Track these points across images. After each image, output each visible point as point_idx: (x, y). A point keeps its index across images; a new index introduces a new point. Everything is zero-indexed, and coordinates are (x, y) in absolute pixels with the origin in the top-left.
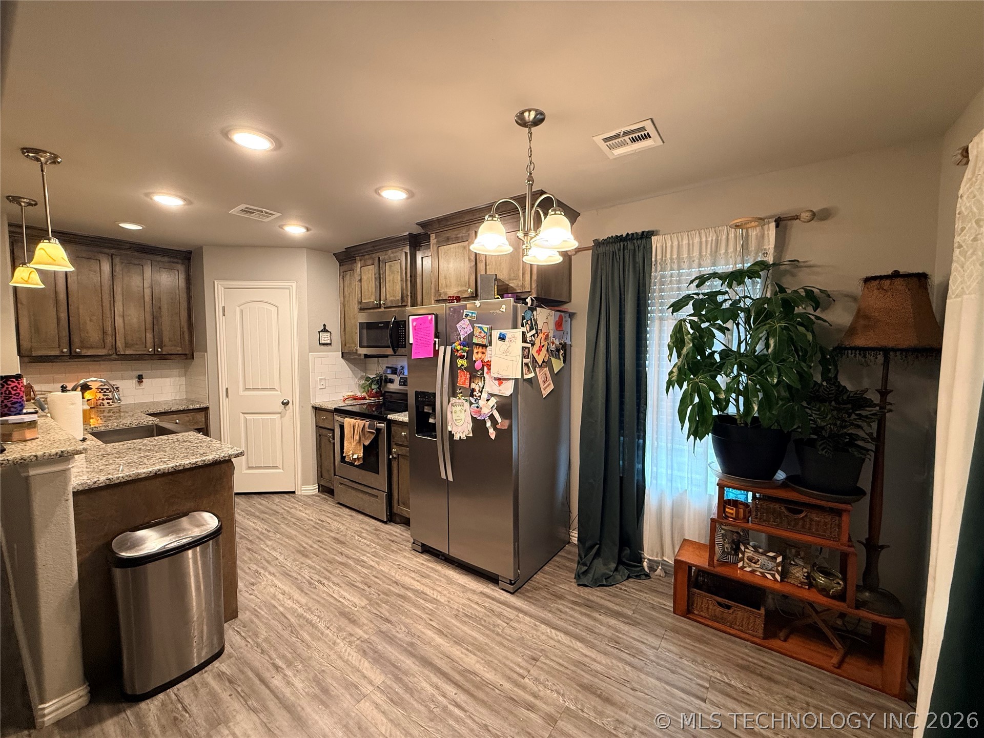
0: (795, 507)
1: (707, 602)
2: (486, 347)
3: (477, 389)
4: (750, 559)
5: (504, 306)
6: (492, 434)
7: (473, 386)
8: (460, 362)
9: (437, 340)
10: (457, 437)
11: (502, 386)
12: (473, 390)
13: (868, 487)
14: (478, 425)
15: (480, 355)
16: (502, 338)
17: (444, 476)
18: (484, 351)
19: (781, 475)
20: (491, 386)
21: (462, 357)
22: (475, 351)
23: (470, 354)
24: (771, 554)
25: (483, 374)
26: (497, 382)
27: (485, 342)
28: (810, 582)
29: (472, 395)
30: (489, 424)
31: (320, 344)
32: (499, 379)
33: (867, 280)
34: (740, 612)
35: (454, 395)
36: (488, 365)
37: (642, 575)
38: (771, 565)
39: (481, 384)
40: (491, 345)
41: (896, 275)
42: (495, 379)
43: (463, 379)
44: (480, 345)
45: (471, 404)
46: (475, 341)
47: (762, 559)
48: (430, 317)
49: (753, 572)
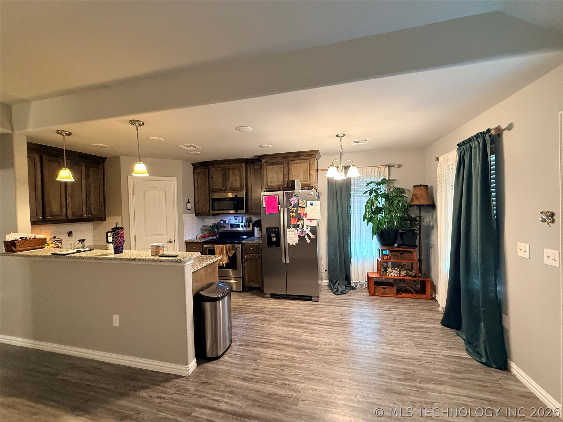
0: (402, 253)
1: (380, 289)
2: (304, 207)
3: (300, 224)
4: (390, 272)
5: (312, 192)
6: (308, 241)
7: (298, 223)
8: (292, 214)
9: (279, 206)
10: (291, 244)
11: (312, 222)
12: (299, 225)
13: (417, 244)
14: (302, 238)
15: (302, 211)
16: (311, 204)
17: (284, 261)
18: (303, 209)
19: (396, 245)
20: (307, 223)
21: (292, 212)
22: (299, 209)
23: (297, 210)
24: (396, 269)
25: (303, 218)
26: (309, 221)
27: (305, 206)
28: (407, 275)
29: (298, 227)
30: (306, 237)
31: (187, 209)
32: (311, 220)
33: (414, 186)
34: (389, 289)
35: (289, 227)
36: (306, 215)
37: (353, 288)
38: (396, 272)
39: (302, 222)
40: (306, 207)
41: (421, 185)
42: (309, 220)
43: (293, 221)
44: (301, 207)
45: (298, 230)
46: (300, 205)
47: (394, 271)
48: (275, 196)
49: (391, 276)
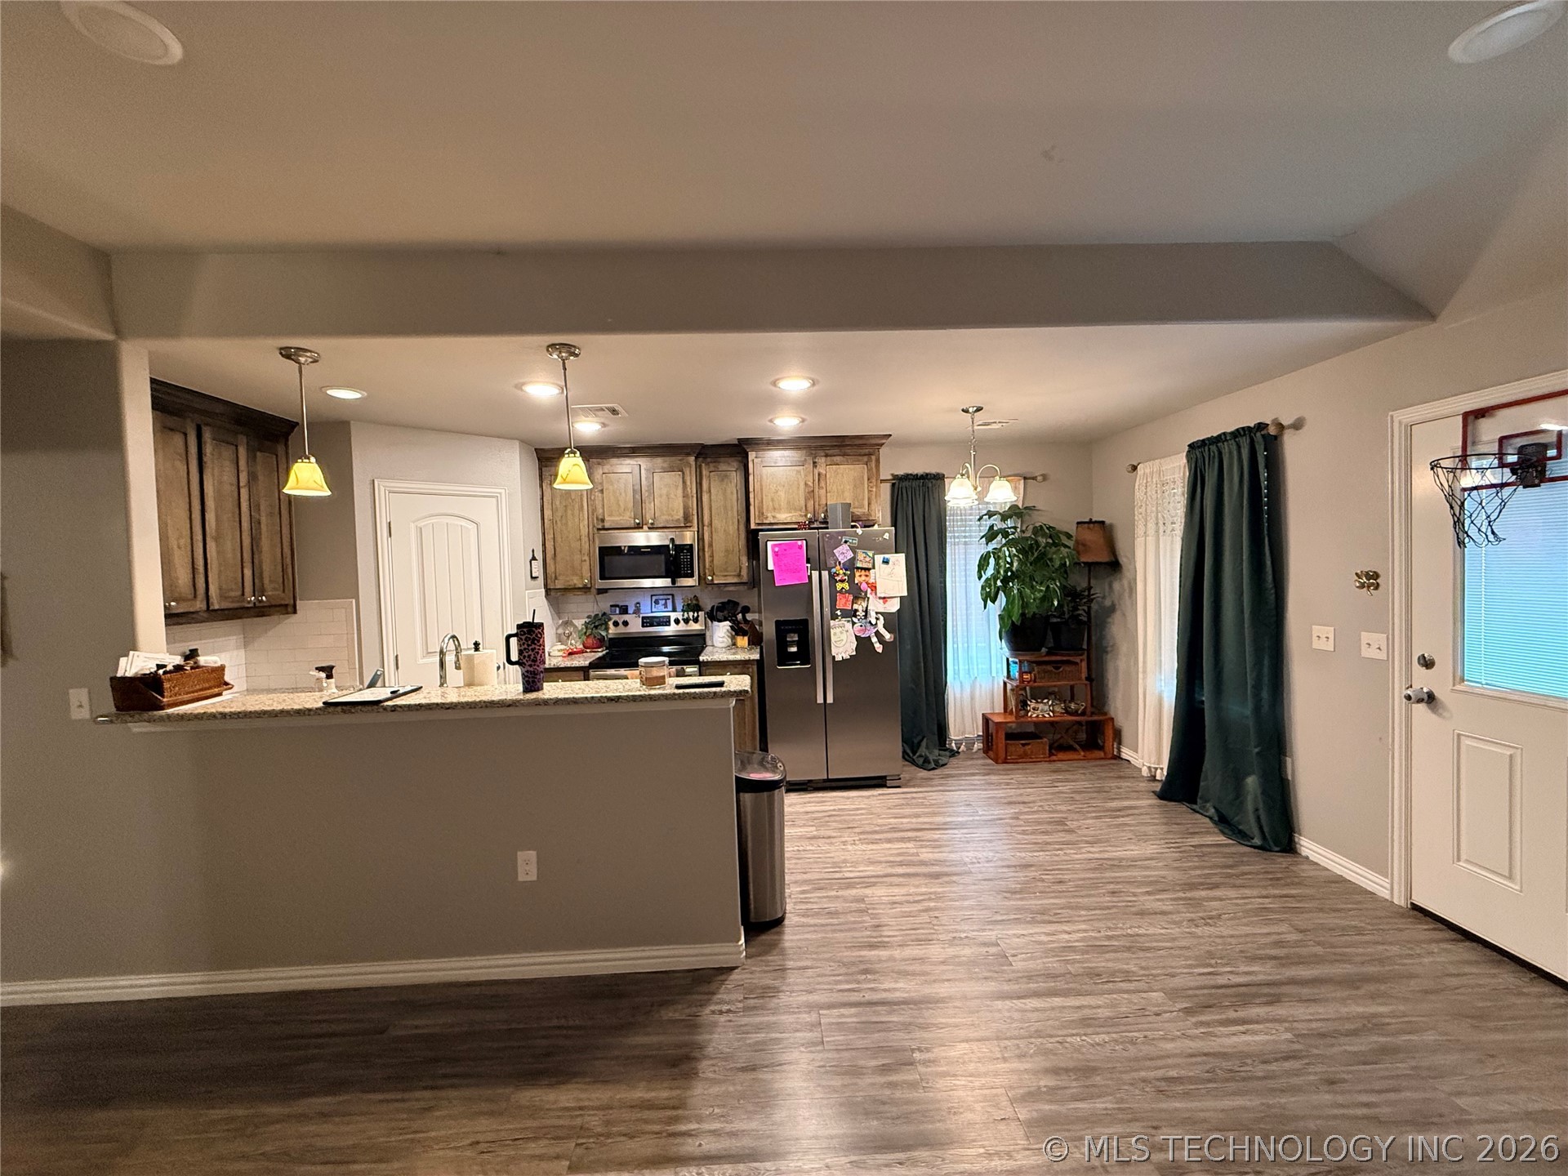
0: (1057, 665)
1: (1017, 747)
2: (869, 569)
3: (860, 609)
4: (1034, 709)
5: (887, 534)
6: (879, 648)
7: (856, 606)
8: (839, 586)
9: (809, 565)
10: (839, 658)
11: (887, 603)
12: (856, 611)
13: (1085, 647)
14: (863, 643)
15: (863, 578)
16: (886, 562)
17: (820, 700)
18: (867, 573)
19: (1044, 650)
20: (875, 605)
21: (842, 581)
22: (857, 574)
23: (851, 578)
24: (1045, 701)
25: (866, 594)
26: (881, 601)
27: (870, 566)
28: (1067, 711)
29: (855, 616)
30: (874, 639)
31: (532, 577)
32: (884, 598)
33: (1078, 523)
34: (1033, 746)
35: (834, 617)
36: (874, 588)
37: (954, 754)
38: (1046, 708)
39: (864, 605)
40: (874, 568)
41: (1091, 522)
42: (880, 598)
43: (843, 603)
44: (862, 569)
45: (854, 623)
46: (859, 565)
47: (1041, 706)
48: (799, 543)
49: (1037, 716)
